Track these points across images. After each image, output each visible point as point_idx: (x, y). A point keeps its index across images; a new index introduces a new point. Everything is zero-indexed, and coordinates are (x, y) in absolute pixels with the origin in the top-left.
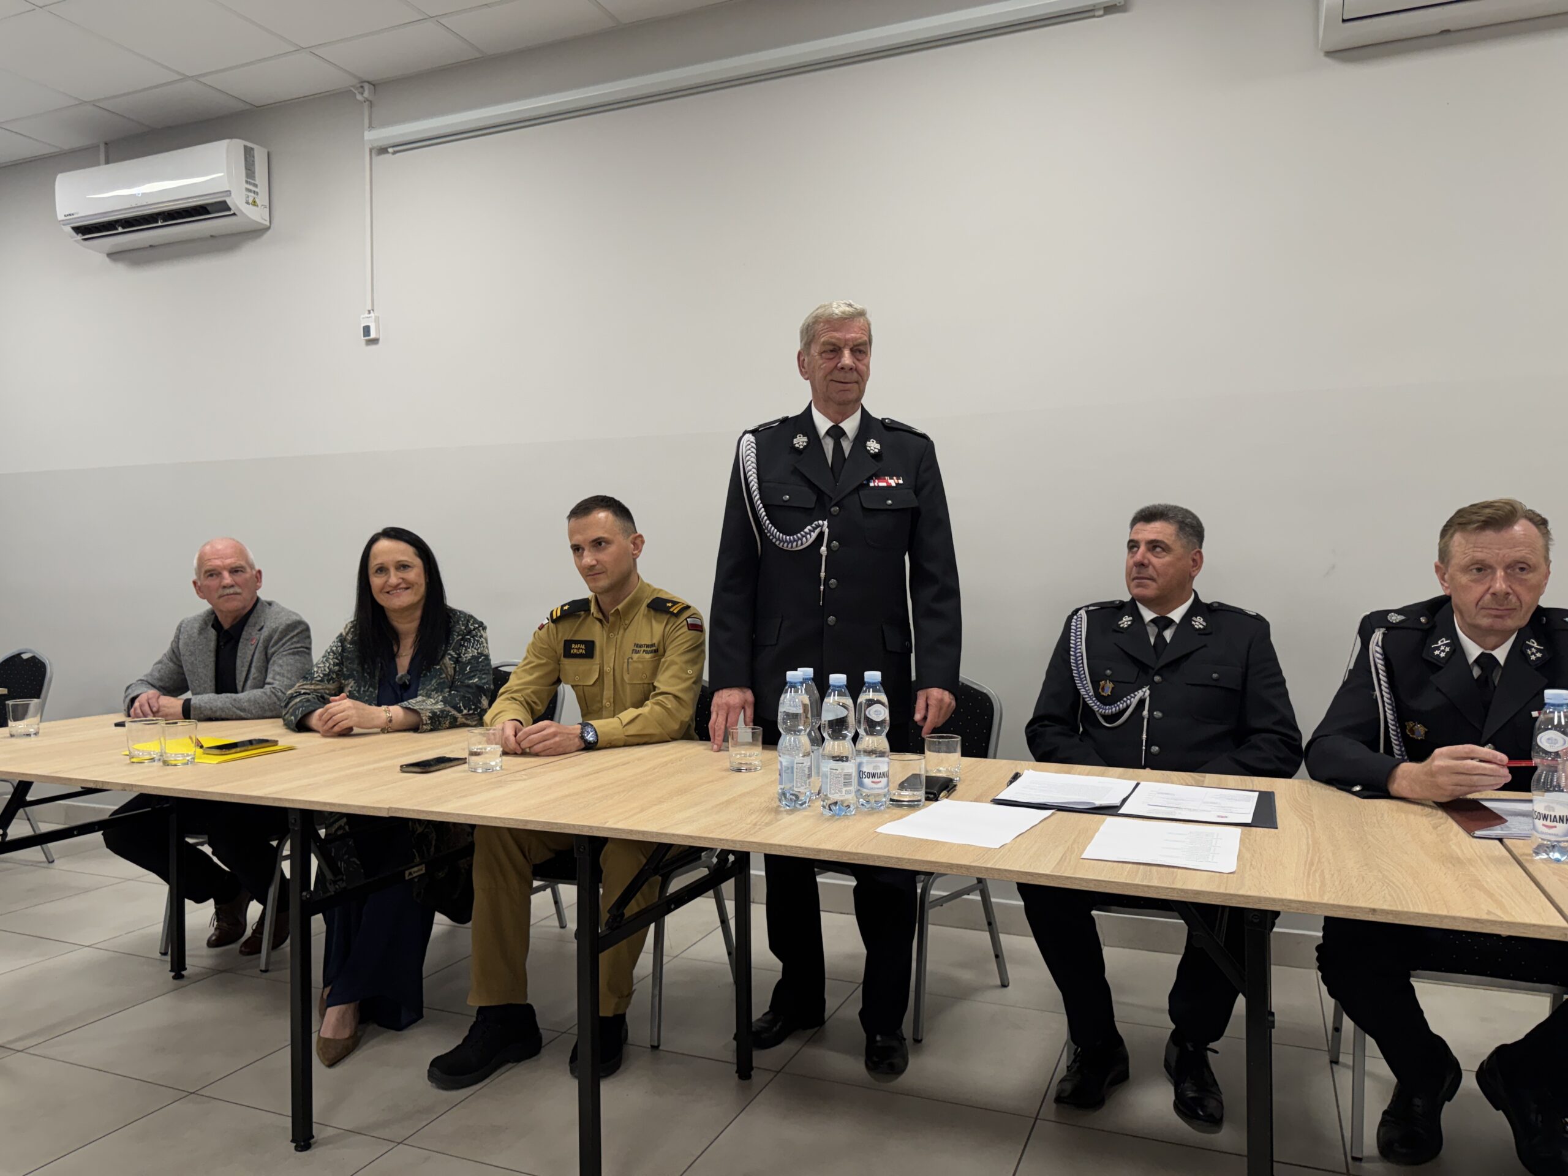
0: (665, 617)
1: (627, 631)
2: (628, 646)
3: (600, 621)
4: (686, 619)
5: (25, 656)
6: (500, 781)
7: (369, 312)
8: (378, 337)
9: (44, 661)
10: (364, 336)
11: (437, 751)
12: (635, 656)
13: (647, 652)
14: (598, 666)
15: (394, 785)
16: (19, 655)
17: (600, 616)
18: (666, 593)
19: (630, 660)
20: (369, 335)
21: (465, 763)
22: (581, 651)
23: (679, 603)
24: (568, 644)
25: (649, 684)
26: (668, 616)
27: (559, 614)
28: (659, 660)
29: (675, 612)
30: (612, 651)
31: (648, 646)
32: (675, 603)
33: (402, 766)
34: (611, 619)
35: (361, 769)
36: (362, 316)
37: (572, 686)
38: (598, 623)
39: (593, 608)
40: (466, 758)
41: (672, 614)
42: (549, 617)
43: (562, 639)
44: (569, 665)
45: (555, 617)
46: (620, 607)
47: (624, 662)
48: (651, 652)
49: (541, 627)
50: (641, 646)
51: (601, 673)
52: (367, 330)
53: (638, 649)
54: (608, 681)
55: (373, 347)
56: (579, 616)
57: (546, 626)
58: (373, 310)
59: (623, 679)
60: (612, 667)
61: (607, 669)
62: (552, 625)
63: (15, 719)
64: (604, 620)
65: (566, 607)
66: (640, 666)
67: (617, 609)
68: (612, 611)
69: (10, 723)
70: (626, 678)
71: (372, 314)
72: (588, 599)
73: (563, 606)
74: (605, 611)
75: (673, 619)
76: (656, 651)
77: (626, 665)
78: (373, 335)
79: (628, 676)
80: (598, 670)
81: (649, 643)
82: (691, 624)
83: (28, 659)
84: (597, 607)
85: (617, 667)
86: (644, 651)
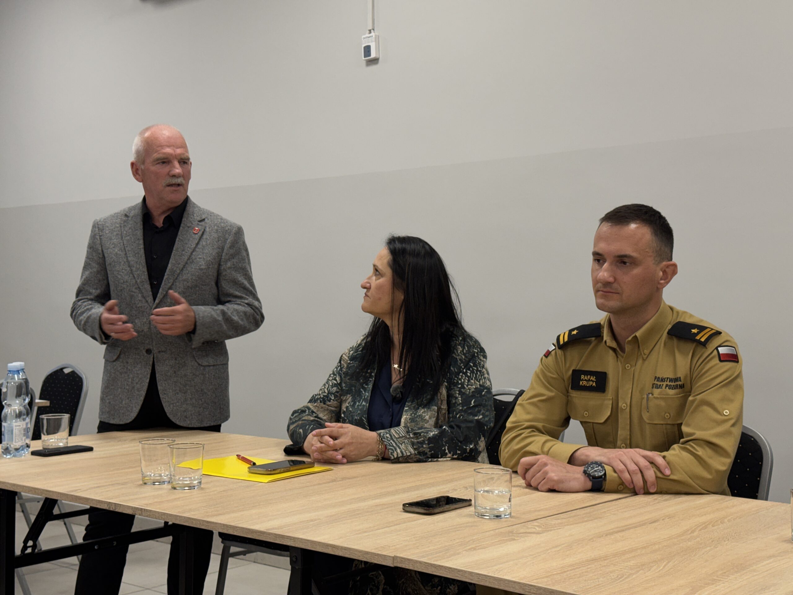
0: (691, 347)
1: (646, 362)
2: (648, 380)
3: (614, 350)
4: (717, 348)
5: (66, 371)
6: (512, 532)
7: (370, 32)
8: (378, 56)
9: (81, 376)
10: (365, 57)
11: (438, 488)
12: (657, 392)
13: (670, 387)
14: (611, 402)
15: (397, 527)
16: (62, 369)
17: (614, 345)
18: (691, 316)
19: (650, 395)
20: (370, 55)
21: (470, 505)
22: (591, 383)
23: (705, 328)
24: (577, 374)
25: (673, 425)
26: (694, 344)
27: (566, 339)
28: (686, 398)
29: (703, 340)
30: (629, 386)
31: (671, 380)
32: (702, 328)
33: (404, 505)
34: (627, 348)
35: (362, 504)
36: (365, 36)
37: (581, 422)
38: (611, 352)
39: (606, 335)
40: (470, 500)
41: (699, 342)
42: (555, 342)
43: (570, 367)
44: (578, 397)
45: (562, 342)
46: (638, 334)
47: (643, 399)
48: (675, 387)
49: (547, 354)
50: (663, 380)
51: (615, 410)
52: (367, 50)
53: (659, 383)
54: (623, 420)
55: (373, 68)
56: (589, 343)
57: (553, 353)
58: (373, 30)
59: (641, 418)
60: (629, 404)
61: (622, 405)
62: (559, 352)
63: (48, 433)
64: (618, 349)
65: (575, 332)
66: (663, 403)
67: (636, 336)
68: (630, 339)
69: (43, 437)
70: (645, 416)
71: (373, 34)
72: (600, 324)
73: (570, 331)
74: (619, 338)
75: (700, 350)
76: (682, 386)
77: (645, 401)
78: (373, 55)
79: (648, 414)
80: (610, 406)
81: (671, 376)
82: (723, 354)
83: (68, 374)
84: (610, 334)
85: (634, 402)
86: (667, 385)
